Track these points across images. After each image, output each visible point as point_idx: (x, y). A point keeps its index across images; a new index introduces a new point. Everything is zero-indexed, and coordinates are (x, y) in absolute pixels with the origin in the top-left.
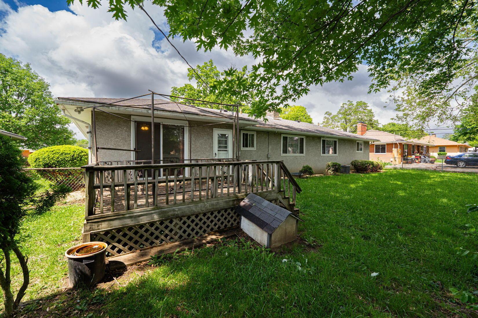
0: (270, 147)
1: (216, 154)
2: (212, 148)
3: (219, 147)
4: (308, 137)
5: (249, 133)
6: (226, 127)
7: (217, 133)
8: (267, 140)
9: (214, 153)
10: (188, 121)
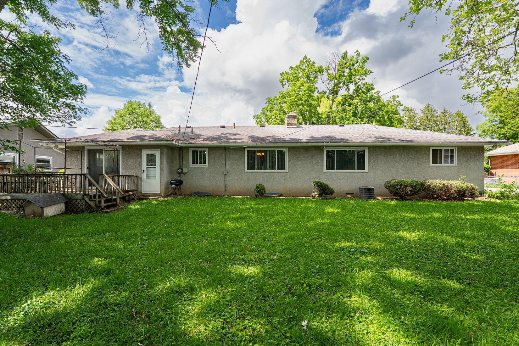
0: (228, 163)
1: (144, 170)
2: (140, 165)
3: (147, 165)
4: (291, 148)
5: (199, 150)
6: (154, 147)
7: (145, 153)
8: (224, 156)
9: (143, 170)
10: (122, 146)
